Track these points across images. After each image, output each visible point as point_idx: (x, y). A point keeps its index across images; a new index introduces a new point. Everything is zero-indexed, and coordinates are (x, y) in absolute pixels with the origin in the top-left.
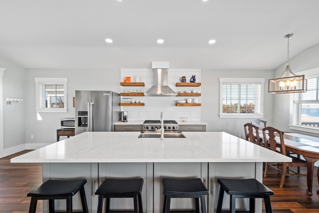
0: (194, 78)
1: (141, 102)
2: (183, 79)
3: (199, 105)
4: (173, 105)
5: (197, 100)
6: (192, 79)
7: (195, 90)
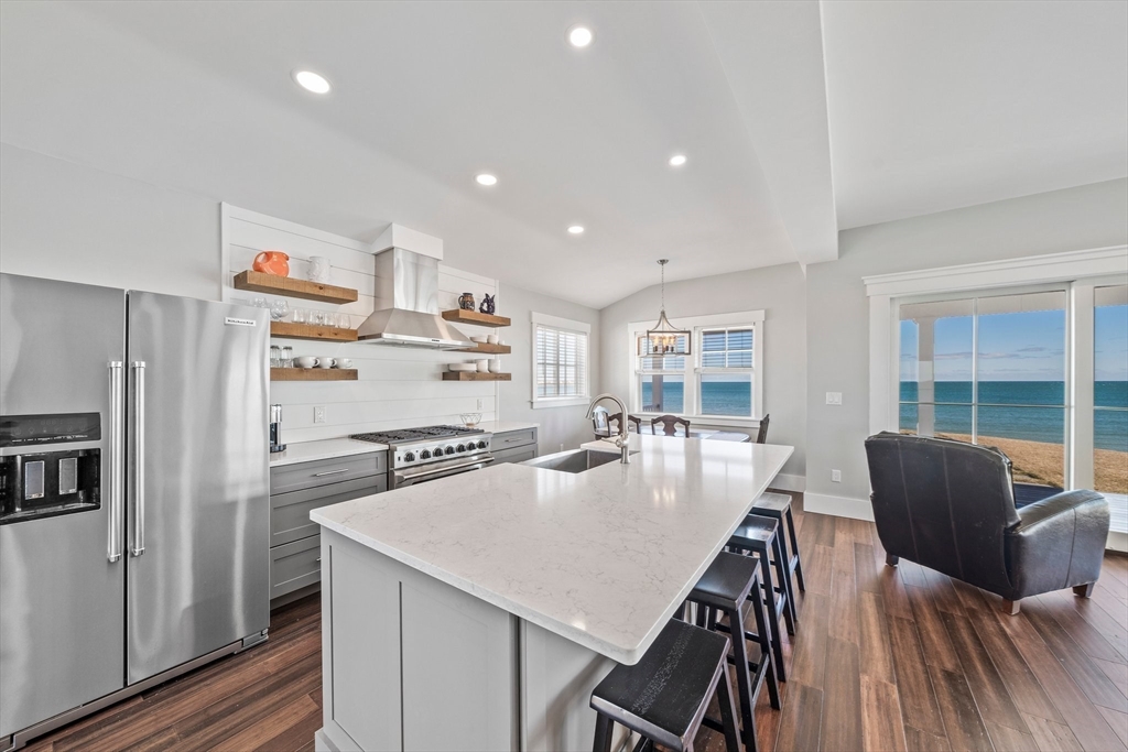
0: (489, 301)
1: (346, 363)
2: (466, 301)
3: (507, 377)
4: (435, 376)
5: (500, 363)
6: (486, 305)
7: (497, 336)
